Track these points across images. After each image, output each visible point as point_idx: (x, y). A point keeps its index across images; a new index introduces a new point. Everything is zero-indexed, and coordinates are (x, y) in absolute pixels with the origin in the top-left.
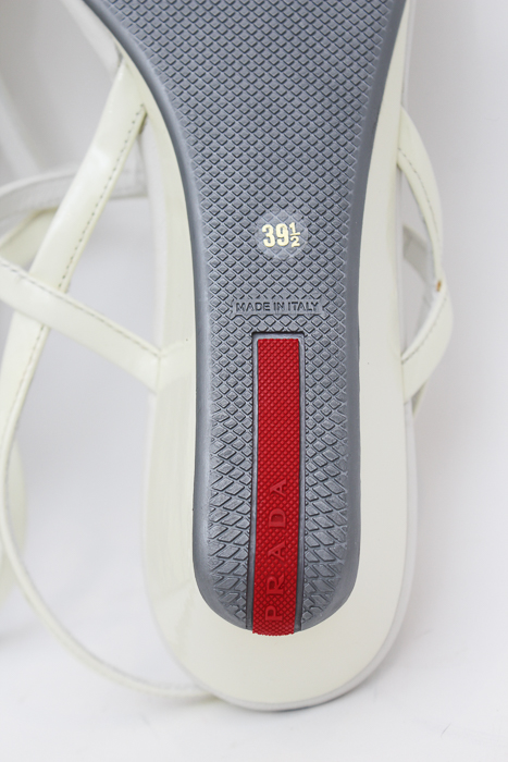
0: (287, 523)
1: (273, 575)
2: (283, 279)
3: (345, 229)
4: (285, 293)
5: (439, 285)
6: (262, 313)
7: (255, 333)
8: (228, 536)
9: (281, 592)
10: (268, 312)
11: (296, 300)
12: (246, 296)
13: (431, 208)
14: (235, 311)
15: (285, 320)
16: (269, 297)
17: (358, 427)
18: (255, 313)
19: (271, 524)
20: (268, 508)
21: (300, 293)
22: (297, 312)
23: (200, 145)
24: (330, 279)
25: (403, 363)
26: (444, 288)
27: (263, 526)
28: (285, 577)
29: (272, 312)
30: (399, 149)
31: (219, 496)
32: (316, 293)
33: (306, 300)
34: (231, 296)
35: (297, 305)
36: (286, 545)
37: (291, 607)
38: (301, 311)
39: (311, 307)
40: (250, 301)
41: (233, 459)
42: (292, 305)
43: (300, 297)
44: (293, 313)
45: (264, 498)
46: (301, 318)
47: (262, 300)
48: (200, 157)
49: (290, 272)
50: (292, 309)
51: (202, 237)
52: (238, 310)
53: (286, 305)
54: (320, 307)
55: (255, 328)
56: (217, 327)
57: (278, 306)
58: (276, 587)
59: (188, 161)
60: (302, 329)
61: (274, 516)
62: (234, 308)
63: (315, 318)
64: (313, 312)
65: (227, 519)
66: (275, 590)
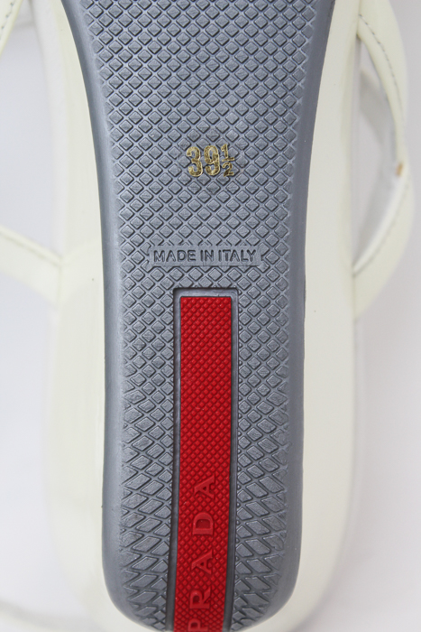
0: (215, 530)
1: (197, 590)
2: (212, 220)
3: (291, 150)
4: (214, 239)
5: (400, 168)
6: (186, 263)
7: (176, 291)
8: (144, 545)
9: (207, 606)
10: (192, 263)
11: (228, 247)
12: (166, 241)
13: (396, 84)
14: (152, 262)
15: (215, 273)
16: (195, 242)
17: (301, 405)
18: (177, 263)
19: (196, 531)
20: (191, 512)
21: (233, 239)
22: (230, 263)
23: (106, 35)
24: (270, 220)
25: (354, 276)
26: (406, 171)
27: (186, 534)
28: (212, 591)
29: (198, 262)
30: (361, 15)
31: (132, 497)
32: (252, 238)
33: (241, 247)
34: (147, 240)
35: (230, 254)
36: (214, 555)
37: (218, 619)
38: (234, 262)
39: (246, 255)
40: (171, 248)
41: (151, 451)
42: (223, 254)
43: (234, 242)
44: (225, 264)
45: (187, 499)
46: (233, 271)
47: (186, 247)
48: (105, 51)
49: (221, 210)
50: (223, 258)
51: (111, 163)
52: (156, 259)
53: (216, 254)
54: (257, 256)
55: (177, 284)
56: (129, 282)
57: (206, 255)
58: (201, 602)
59: (93, 56)
60: (235, 285)
61: (199, 521)
62: (151, 258)
63: (252, 271)
64: (249, 263)
65: (143, 524)
66: (201, 604)
